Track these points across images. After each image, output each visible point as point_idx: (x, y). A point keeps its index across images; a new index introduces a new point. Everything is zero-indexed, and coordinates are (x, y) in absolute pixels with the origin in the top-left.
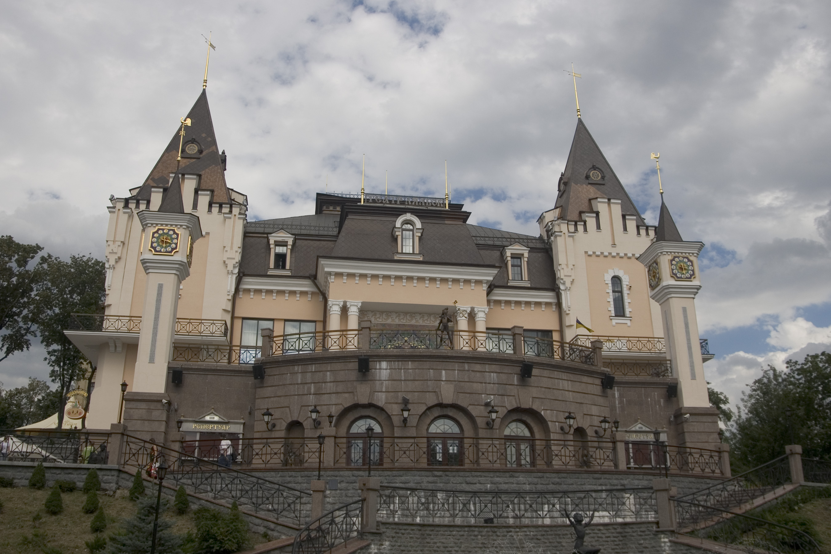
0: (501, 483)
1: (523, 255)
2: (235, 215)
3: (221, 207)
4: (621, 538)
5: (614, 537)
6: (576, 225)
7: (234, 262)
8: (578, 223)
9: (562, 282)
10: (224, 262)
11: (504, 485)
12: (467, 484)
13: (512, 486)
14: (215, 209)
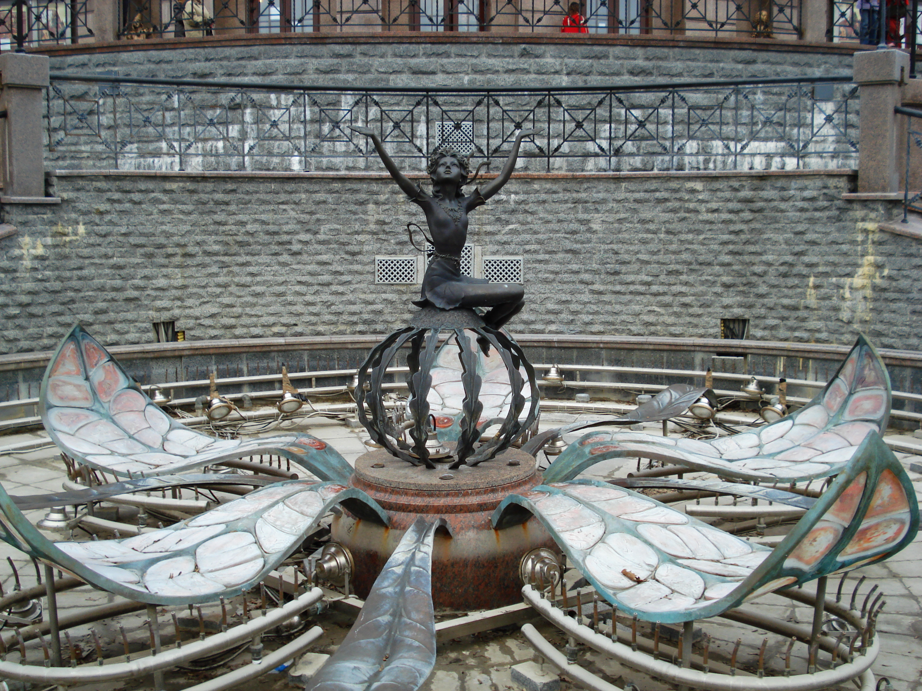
0: (497, 71)
4: (747, 215)
5: (731, 212)
11: (506, 76)
12: (414, 73)
13: (526, 77)
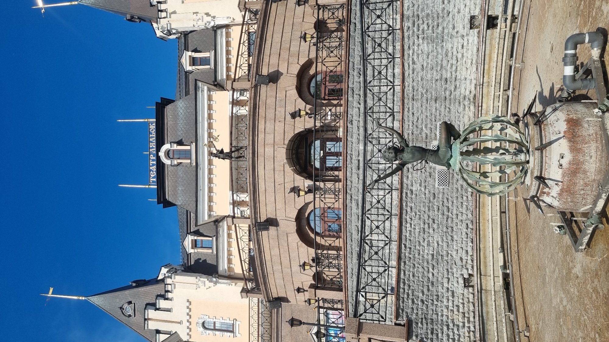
0: (358, 134)
1: (190, 56)
2: (173, 282)
3: (168, 291)
6: (161, 11)
7: (207, 282)
8: (159, 9)
9: (208, 24)
10: (207, 289)
11: (360, 131)
12: (358, 169)
13: (360, 122)
14: (169, 295)
